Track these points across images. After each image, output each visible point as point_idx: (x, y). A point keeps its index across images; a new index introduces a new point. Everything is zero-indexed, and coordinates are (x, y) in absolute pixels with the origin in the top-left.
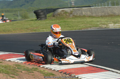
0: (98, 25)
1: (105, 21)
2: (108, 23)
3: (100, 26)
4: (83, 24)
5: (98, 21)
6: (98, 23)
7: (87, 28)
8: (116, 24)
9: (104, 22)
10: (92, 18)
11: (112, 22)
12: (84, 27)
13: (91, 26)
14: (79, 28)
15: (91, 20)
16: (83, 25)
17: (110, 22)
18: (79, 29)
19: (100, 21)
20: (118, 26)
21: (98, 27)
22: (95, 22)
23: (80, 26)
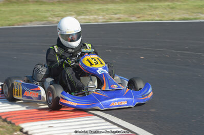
0: (45, 17)
1: (61, 11)
2: (68, 13)
3: (50, 18)
4: (17, 15)
5: (48, 11)
6: (48, 14)
7: (23, 23)
8: (81, 15)
9: (58, 11)
10: (41, 5)
11: (75, 12)
12: (19, 20)
13: (32, 19)
14: (10, 22)
15: (36, 8)
16: (17, 17)
17: (71, 11)
18: (9, 25)
19: (52, 10)
20: (84, 19)
21: (45, 22)
22: (42, 12)
23: (12, 20)
